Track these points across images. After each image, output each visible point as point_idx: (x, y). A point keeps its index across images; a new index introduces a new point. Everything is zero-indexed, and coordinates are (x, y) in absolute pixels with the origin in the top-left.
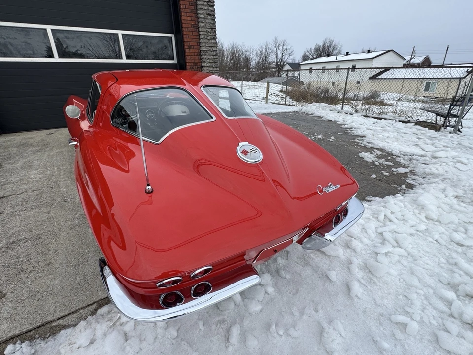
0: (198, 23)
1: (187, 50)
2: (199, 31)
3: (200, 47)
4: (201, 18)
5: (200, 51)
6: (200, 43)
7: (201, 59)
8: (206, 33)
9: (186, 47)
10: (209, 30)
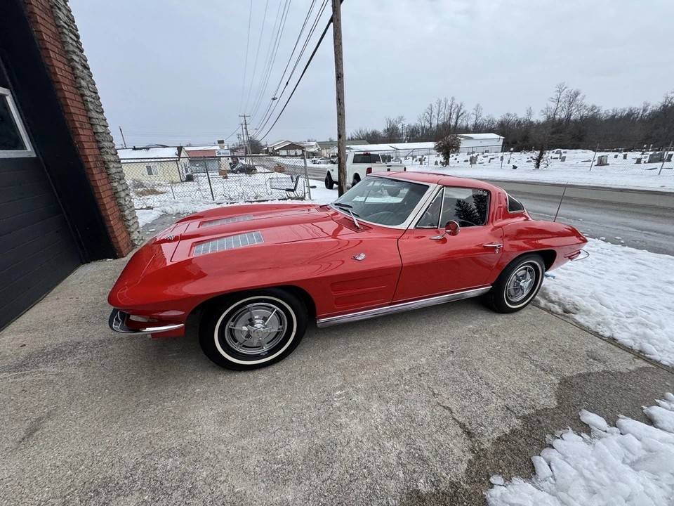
0: (76, 78)
1: (80, 131)
2: (82, 95)
3: (92, 125)
4: (78, 69)
5: (95, 133)
6: (90, 118)
7: (100, 148)
8: (93, 100)
9: (77, 124)
10: (94, 95)
